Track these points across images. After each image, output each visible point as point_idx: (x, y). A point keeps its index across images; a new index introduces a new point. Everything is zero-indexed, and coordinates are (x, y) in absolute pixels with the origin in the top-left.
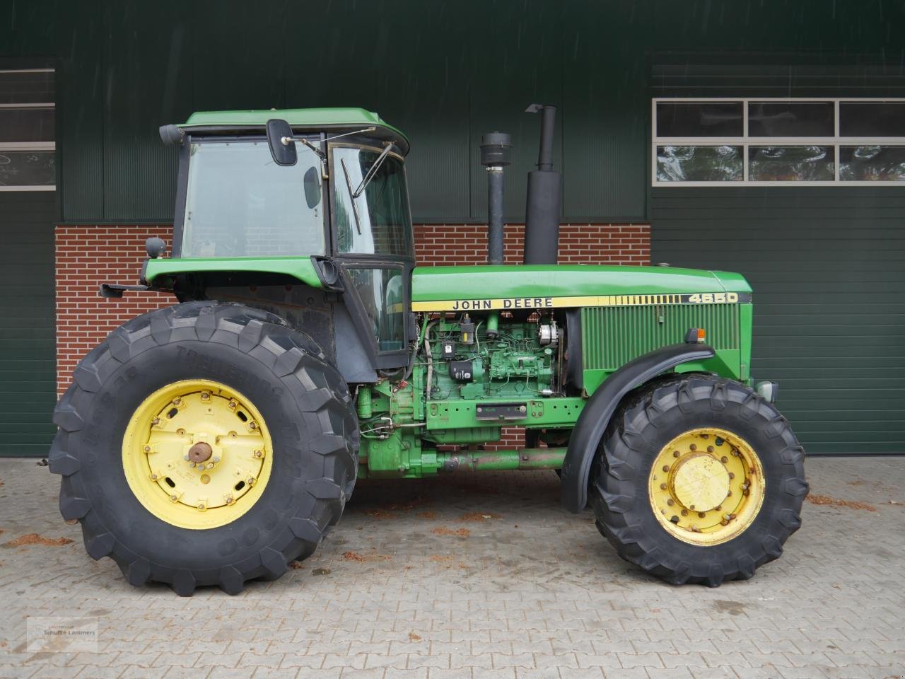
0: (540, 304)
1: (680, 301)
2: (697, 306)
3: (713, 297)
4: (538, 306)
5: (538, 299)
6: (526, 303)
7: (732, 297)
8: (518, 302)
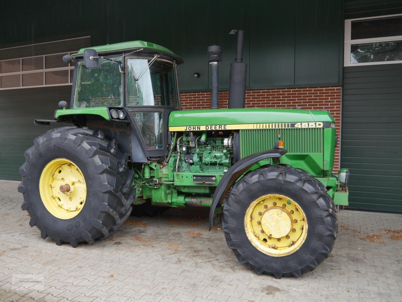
0: (221, 128)
1: (290, 127)
2: (299, 129)
3: (308, 124)
4: (220, 129)
5: (220, 126)
6: (215, 127)
7: (320, 125)
8: (212, 127)
